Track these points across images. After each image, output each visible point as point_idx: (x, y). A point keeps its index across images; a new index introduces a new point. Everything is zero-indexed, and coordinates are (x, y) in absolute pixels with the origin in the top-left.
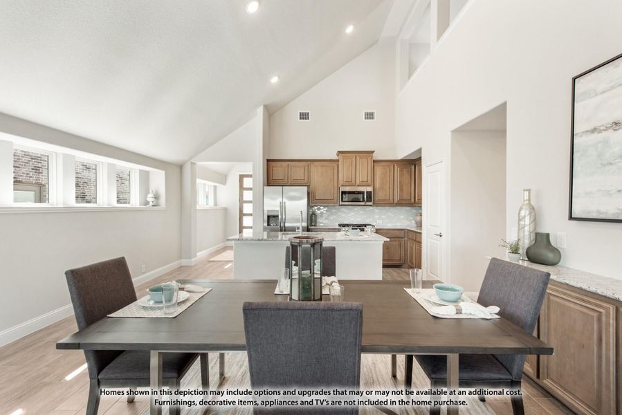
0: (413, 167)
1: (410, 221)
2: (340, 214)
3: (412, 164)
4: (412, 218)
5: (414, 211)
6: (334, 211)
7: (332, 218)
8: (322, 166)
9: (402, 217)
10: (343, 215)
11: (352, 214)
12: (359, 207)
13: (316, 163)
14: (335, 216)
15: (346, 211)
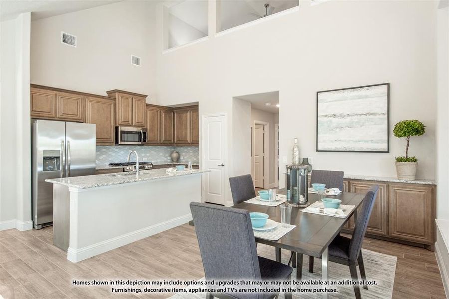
0: (172, 114)
1: (166, 157)
2: (110, 153)
3: (172, 111)
4: (167, 155)
5: (169, 149)
6: (104, 150)
7: (101, 158)
8: (98, 102)
9: (161, 154)
10: (114, 155)
11: (122, 153)
12: (128, 147)
13: (91, 98)
14: (104, 156)
15: (117, 150)
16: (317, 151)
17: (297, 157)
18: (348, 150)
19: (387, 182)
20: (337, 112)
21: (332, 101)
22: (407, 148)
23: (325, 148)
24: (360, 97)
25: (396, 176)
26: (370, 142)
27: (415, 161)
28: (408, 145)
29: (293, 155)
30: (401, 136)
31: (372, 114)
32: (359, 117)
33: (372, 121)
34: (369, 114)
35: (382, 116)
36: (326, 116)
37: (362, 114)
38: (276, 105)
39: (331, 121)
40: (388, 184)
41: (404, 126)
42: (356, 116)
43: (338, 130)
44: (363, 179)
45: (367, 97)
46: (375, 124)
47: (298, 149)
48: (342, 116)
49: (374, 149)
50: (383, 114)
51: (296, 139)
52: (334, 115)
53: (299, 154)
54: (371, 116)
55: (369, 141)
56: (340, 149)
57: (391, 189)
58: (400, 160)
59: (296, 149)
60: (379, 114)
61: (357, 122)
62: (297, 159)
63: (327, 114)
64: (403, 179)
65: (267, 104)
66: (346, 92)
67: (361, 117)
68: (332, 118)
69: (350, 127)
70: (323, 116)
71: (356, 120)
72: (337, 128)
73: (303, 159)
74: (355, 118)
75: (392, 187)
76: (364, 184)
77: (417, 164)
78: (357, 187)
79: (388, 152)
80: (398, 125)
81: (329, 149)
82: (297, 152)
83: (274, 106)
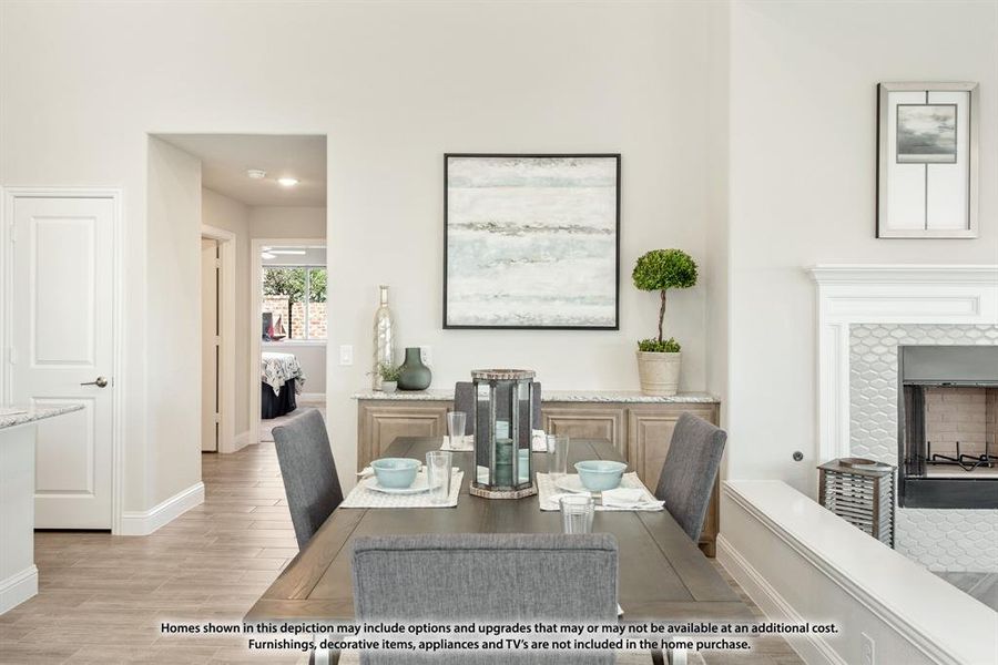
16: (445, 326)
17: (388, 346)
18: (526, 324)
19: (626, 402)
20: (500, 217)
21: (487, 186)
22: (662, 318)
23: (467, 319)
24: (555, 183)
25: (638, 388)
26: (578, 301)
27: (676, 349)
28: (663, 310)
29: (376, 339)
30: (654, 288)
31: (582, 229)
32: (552, 235)
33: (582, 248)
34: (578, 229)
35: (605, 237)
36: (470, 226)
37: (561, 228)
38: (276, 179)
39: (482, 241)
40: (626, 408)
41: (660, 265)
42: (546, 233)
43: (501, 266)
44: (573, 399)
45: (570, 183)
46: (589, 256)
47: (392, 323)
48: (512, 230)
49: (587, 321)
50: (607, 231)
51: (385, 291)
52: (492, 226)
53: (393, 336)
54: (581, 236)
55: (575, 298)
56: (506, 319)
57: (633, 419)
58: (647, 347)
59: (385, 322)
60: (598, 232)
61: (548, 248)
62: (388, 352)
63: (474, 221)
64: (657, 393)
65: (255, 175)
66: (523, 164)
67: (557, 235)
68: (485, 233)
69: (532, 262)
70: (463, 225)
71: (546, 243)
72: (498, 261)
73: (407, 350)
74: (544, 238)
75: (637, 414)
76: (574, 414)
77: (681, 357)
78: (556, 423)
79: (617, 328)
80: (646, 260)
81: (478, 319)
82: (388, 331)
83: (271, 181)
